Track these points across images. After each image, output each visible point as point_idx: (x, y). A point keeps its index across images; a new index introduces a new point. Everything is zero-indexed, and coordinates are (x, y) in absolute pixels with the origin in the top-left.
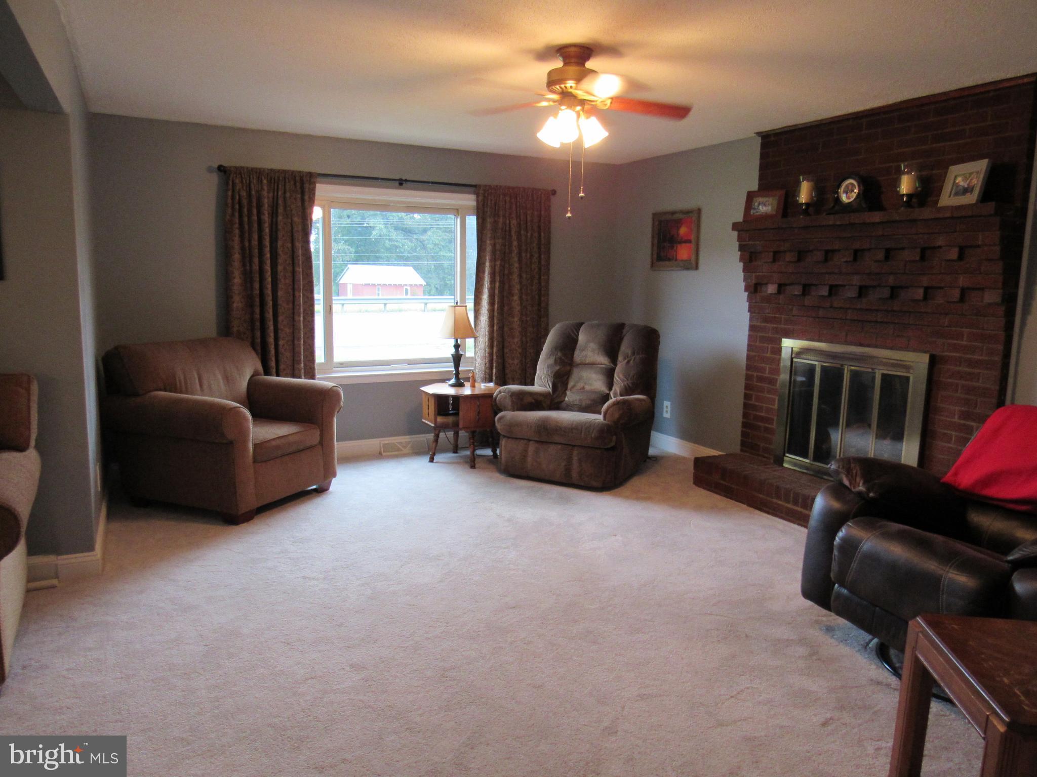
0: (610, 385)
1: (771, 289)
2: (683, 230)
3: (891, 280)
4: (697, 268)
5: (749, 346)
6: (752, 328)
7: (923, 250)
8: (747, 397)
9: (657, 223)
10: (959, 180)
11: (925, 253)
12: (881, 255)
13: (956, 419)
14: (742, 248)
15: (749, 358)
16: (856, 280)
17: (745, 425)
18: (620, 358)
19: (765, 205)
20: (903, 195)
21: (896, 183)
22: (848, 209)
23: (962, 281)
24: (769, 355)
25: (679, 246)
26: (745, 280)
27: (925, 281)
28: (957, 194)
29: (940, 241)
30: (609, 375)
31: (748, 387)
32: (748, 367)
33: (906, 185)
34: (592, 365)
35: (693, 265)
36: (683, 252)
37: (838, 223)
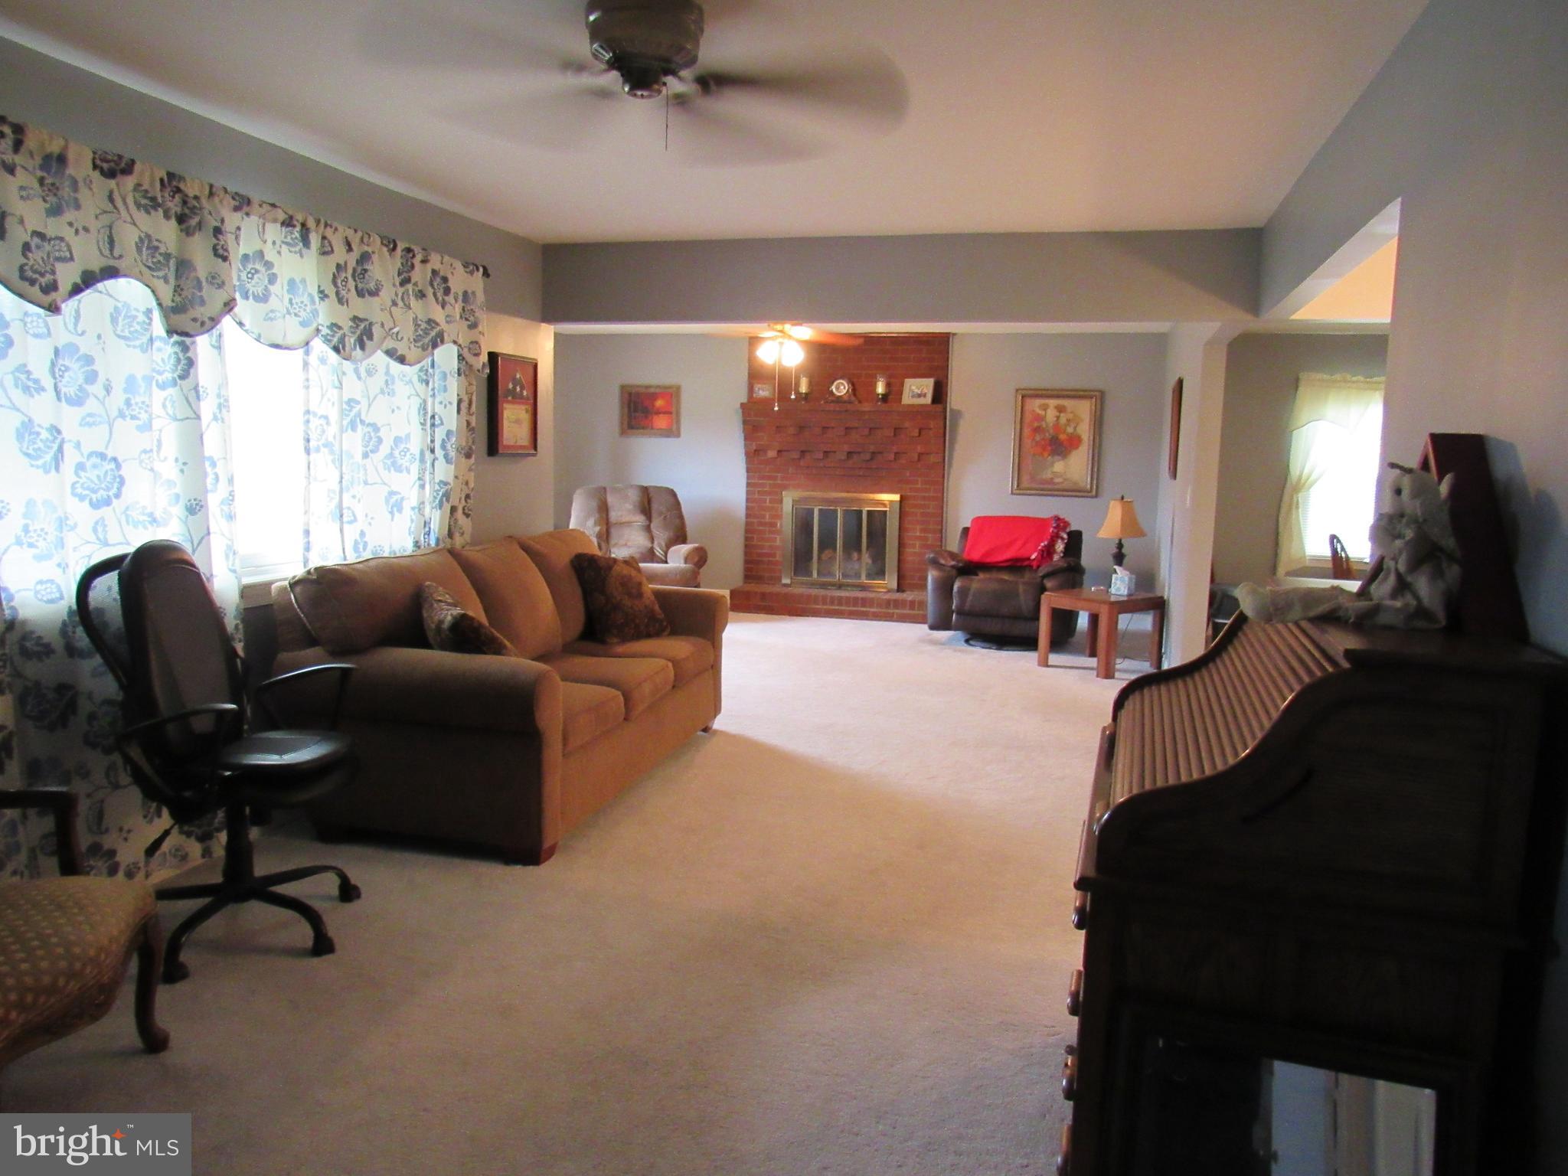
0: (652, 540)
1: (772, 454)
2: (659, 403)
3: (872, 448)
4: (678, 435)
5: (748, 500)
6: (748, 485)
7: (895, 429)
8: (747, 539)
9: (626, 396)
10: (913, 388)
11: (897, 430)
12: (866, 432)
13: (918, 534)
14: (745, 422)
15: (747, 508)
16: (846, 448)
17: (746, 562)
18: (654, 515)
19: (763, 391)
20: (879, 394)
21: (875, 386)
22: (839, 400)
23: (919, 449)
24: (768, 504)
25: (655, 417)
26: (746, 445)
27: (895, 449)
28: (913, 397)
29: (907, 424)
30: (648, 529)
31: (747, 531)
32: (748, 516)
33: (880, 389)
34: (629, 524)
35: (673, 432)
36: (661, 422)
37: (838, 409)
